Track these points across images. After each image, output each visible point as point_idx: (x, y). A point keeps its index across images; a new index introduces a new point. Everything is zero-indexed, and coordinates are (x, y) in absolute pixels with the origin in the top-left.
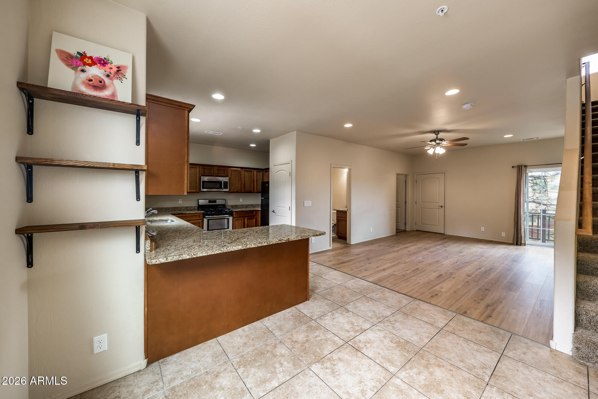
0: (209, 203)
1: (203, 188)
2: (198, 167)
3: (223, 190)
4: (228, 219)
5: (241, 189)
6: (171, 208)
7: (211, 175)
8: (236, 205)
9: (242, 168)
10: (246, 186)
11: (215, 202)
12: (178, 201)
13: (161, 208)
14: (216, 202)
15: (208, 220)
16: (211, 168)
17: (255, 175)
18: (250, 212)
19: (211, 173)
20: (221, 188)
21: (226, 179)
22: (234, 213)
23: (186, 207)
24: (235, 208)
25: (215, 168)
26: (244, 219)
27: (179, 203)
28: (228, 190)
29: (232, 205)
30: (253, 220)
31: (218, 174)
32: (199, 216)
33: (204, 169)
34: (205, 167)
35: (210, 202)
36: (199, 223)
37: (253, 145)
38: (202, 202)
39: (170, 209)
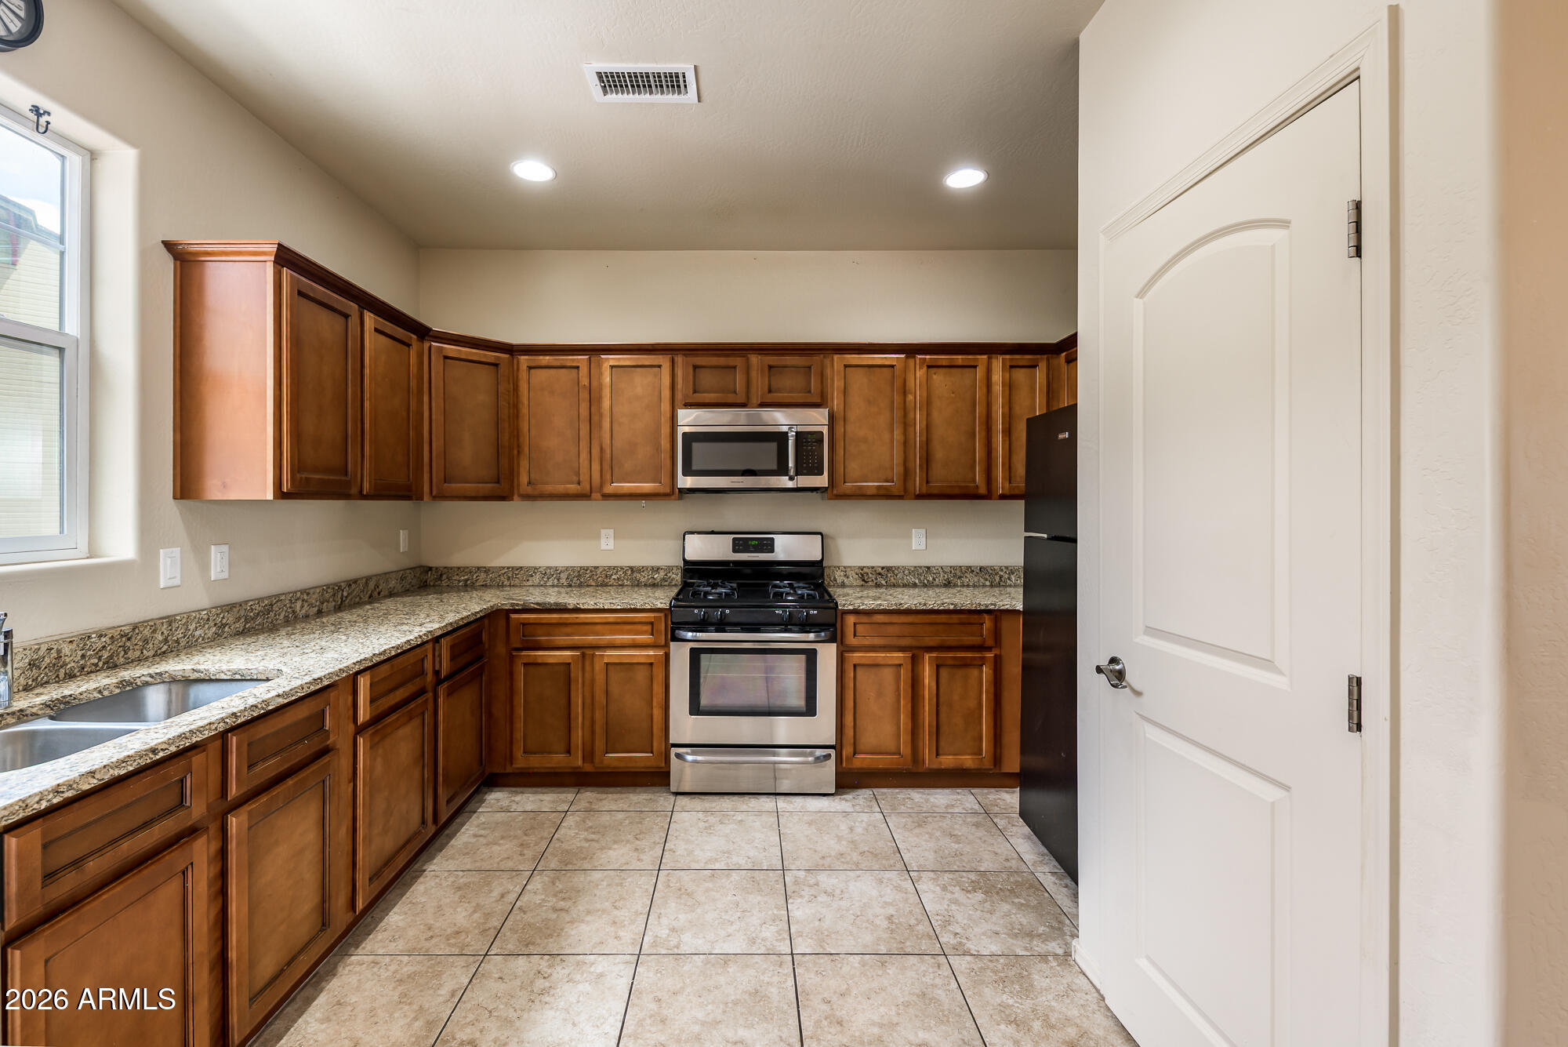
0: (735, 551)
1: (685, 474)
2: (664, 360)
3: (790, 484)
4: (811, 656)
5: (907, 474)
6: (567, 568)
7: (731, 399)
8: (889, 569)
9: (911, 350)
10: (939, 453)
11: (769, 546)
12: (598, 537)
13: (528, 569)
14: (772, 551)
15: (695, 655)
16: (731, 361)
17: (998, 388)
18: (955, 618)
19: (735, 392)
20: (782, 470)
21: (816, 419)
22: (851, 620)
23: (632, 568)
24: (878, 586)
25: (754, 359)
26: (915, 661)
27: (603, 546)
28: (822, 481)
29: (862, 568)
30: (975, 672)
31: (770, 391)
32: (648, 628)
33: (695, 367)
34: (700, 361)
35: (739, 545)
36: (651, 664)
37: (965, 178)
38: (700, 548)
39: (564, 576)
